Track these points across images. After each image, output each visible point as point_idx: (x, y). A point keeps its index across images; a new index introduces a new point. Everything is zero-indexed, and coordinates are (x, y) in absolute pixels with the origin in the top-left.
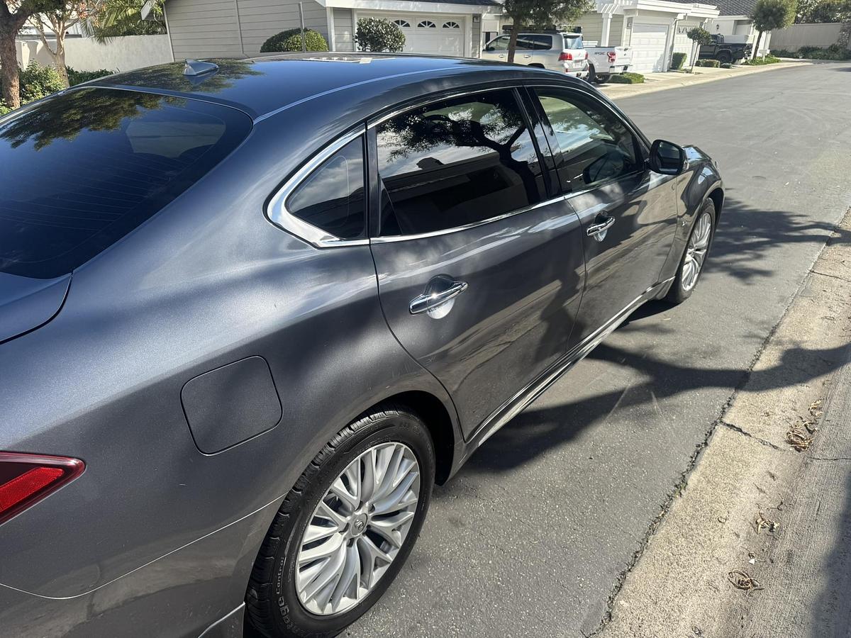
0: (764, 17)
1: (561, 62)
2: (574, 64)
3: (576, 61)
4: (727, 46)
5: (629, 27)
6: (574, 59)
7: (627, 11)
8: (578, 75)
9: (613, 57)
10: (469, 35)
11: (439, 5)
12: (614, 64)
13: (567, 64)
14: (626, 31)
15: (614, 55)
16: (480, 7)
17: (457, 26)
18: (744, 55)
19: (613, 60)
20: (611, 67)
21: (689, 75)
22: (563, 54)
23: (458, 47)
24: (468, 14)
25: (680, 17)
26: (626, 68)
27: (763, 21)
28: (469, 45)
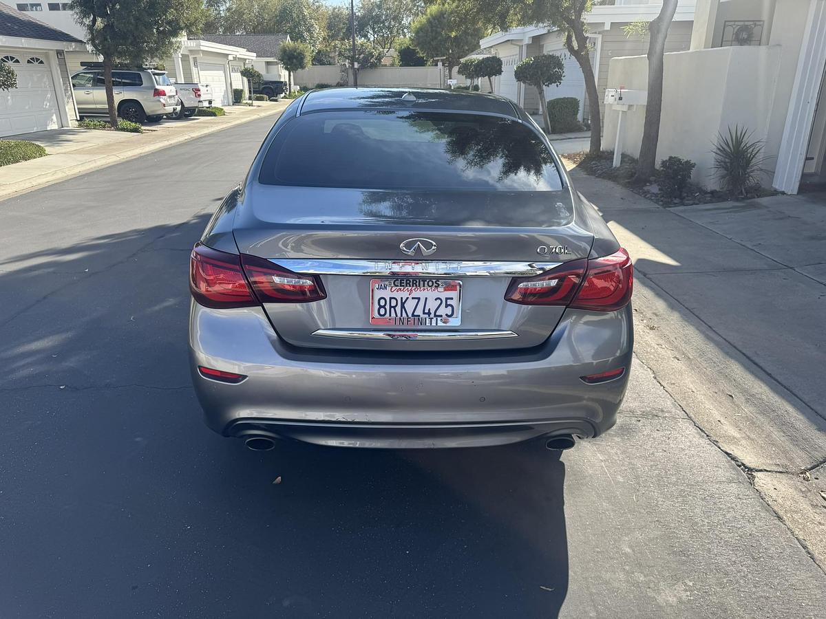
0: (289, 59)
1: (157, 98)
2: (168, 100)
3: (170, 97)
4: (267, 83)
5: (196, 66)
6: (167, 94)
7: (191, 51)
8: (174, 109)
9: (199, 93)
10: (57, 71)
11: (23, 40)
12: (202, 99)
13: (162, 99)
14: (194, 70)
15: (199, 90)
16: (65, 43)
17: (42, 62)
18: (283, 91)
19: (199, 95)
20: (199, 102)
21: (251, 108)
22: (156, 90)
23: (47, 83)
24: (52, 50)
25: (230, 58)
26: (210, 102)
27: (289, 63)
28: (60, 83)
